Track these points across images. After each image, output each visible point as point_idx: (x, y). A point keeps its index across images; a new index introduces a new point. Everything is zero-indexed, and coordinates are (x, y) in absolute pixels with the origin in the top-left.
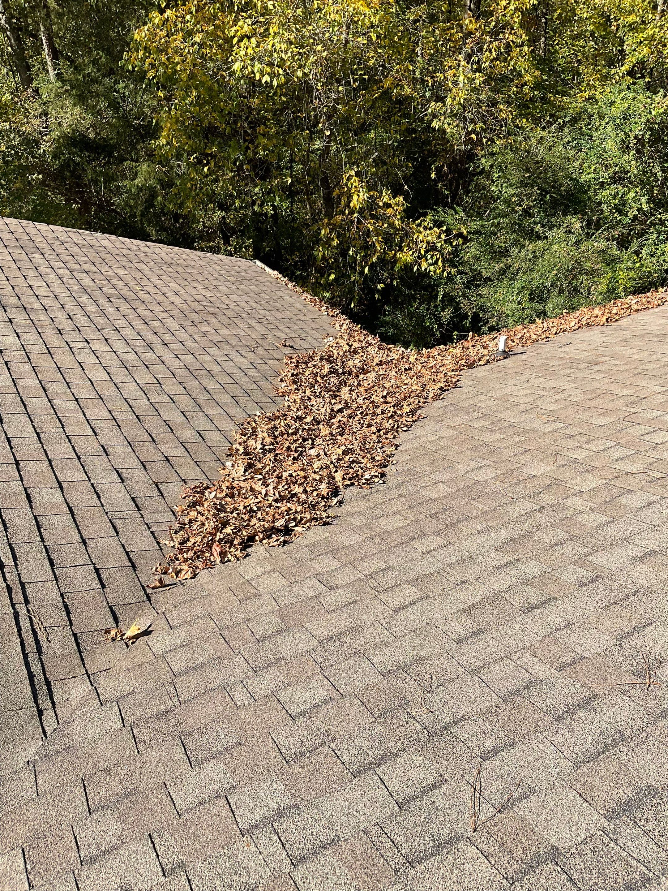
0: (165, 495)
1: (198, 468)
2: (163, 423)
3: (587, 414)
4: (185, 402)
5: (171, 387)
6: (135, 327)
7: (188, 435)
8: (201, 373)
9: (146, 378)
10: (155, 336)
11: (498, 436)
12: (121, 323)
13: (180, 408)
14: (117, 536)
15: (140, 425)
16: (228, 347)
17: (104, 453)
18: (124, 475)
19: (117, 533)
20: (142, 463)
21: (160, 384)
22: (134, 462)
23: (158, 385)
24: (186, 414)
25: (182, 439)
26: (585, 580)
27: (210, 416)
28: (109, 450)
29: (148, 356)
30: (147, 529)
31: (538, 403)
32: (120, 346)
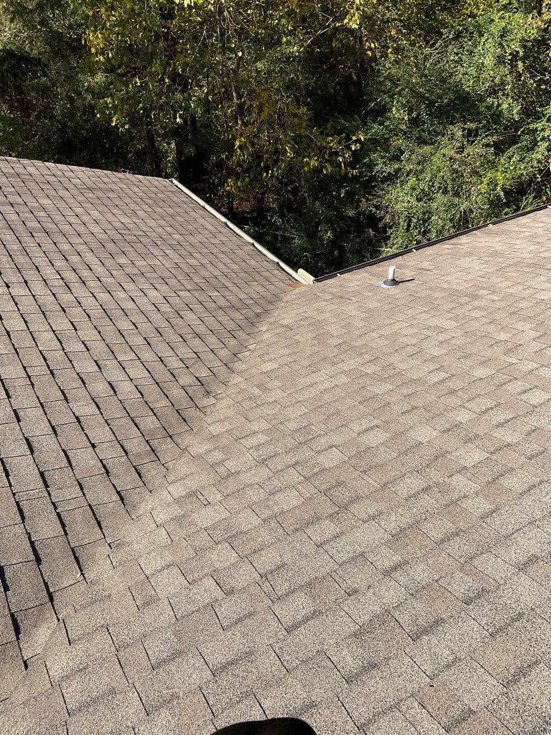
0: (74, 464)
1: (107, 428)
2: (76, 376)
3: (469, 362)
4: (99, 348)
5: (87, 332)
6: (55, 264)
7: (100, 388)
8: (116, 313)
9: (62, 325)
10: (73, 274)
11: (388, 387)
12: (41, 261)
13: (94, 357)
14: (23, 522)
15: (53, 382)
16: (142, 280)
17: (15, 420)
18: (35, 445)
19: (23, 518)
20: (53, 427)
21: (76, 330)
22: (45, 427)
23: (74, 331)
24: (99, 362)
25: (94, 394)
26: (471, 594)
27: (123, 363)
28: (21, 414)
29: (66, 298)
30: (53, 510)
31: (424, 346)
32: (38, 287)
